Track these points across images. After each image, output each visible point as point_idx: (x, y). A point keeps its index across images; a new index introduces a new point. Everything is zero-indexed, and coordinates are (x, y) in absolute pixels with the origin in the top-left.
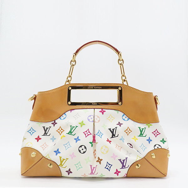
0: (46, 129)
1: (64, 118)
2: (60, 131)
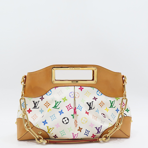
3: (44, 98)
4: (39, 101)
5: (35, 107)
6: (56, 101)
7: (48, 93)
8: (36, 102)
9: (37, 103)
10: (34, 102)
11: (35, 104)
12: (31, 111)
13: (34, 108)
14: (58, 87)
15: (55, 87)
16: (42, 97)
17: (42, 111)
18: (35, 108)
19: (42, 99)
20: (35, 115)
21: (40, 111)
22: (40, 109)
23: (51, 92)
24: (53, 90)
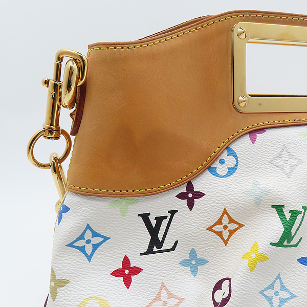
0: (154, 223)
1: (231, 171)
2: (225, 227)
3: (199, 195)
4: (173, 213)
5: (155, 245)
6: (279, 209)
7: (217, 164)
8: (159, 220)
9: (165, 223)
10: (145, 217)
11: (153, 231)
12: (137, 271)
13: (150, 251)
14: (262, 130)
15: (253, 132)
16: (190, 187)
17: (194, 262)
18: (155, 249)
19: (191, 197)
20: (163, 291)
21: (184, 263)
22: (181, 253)
23: (236, 157)
24: (242, 146)
